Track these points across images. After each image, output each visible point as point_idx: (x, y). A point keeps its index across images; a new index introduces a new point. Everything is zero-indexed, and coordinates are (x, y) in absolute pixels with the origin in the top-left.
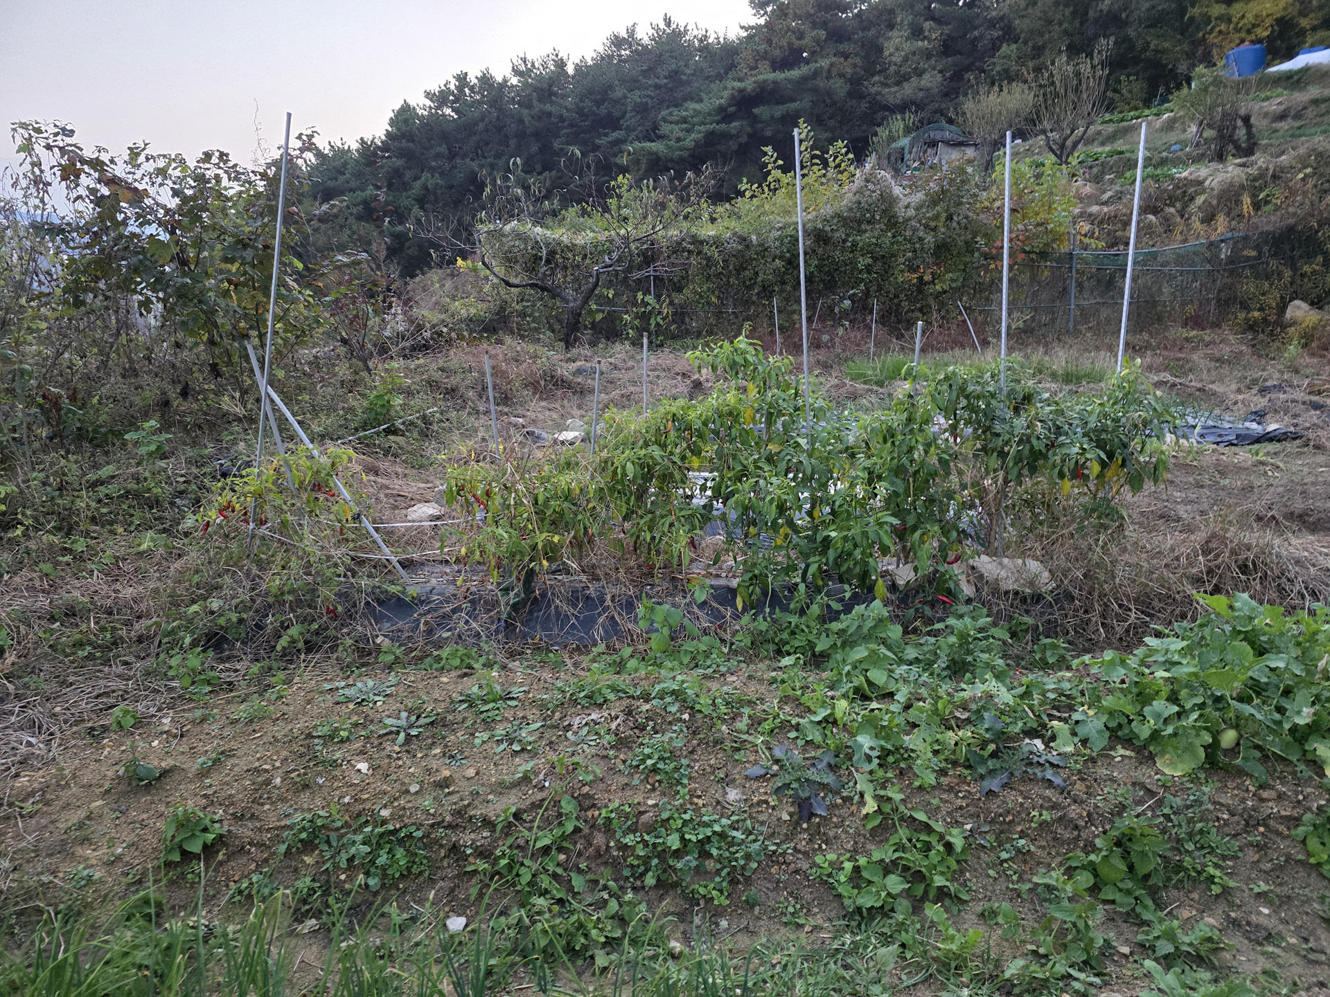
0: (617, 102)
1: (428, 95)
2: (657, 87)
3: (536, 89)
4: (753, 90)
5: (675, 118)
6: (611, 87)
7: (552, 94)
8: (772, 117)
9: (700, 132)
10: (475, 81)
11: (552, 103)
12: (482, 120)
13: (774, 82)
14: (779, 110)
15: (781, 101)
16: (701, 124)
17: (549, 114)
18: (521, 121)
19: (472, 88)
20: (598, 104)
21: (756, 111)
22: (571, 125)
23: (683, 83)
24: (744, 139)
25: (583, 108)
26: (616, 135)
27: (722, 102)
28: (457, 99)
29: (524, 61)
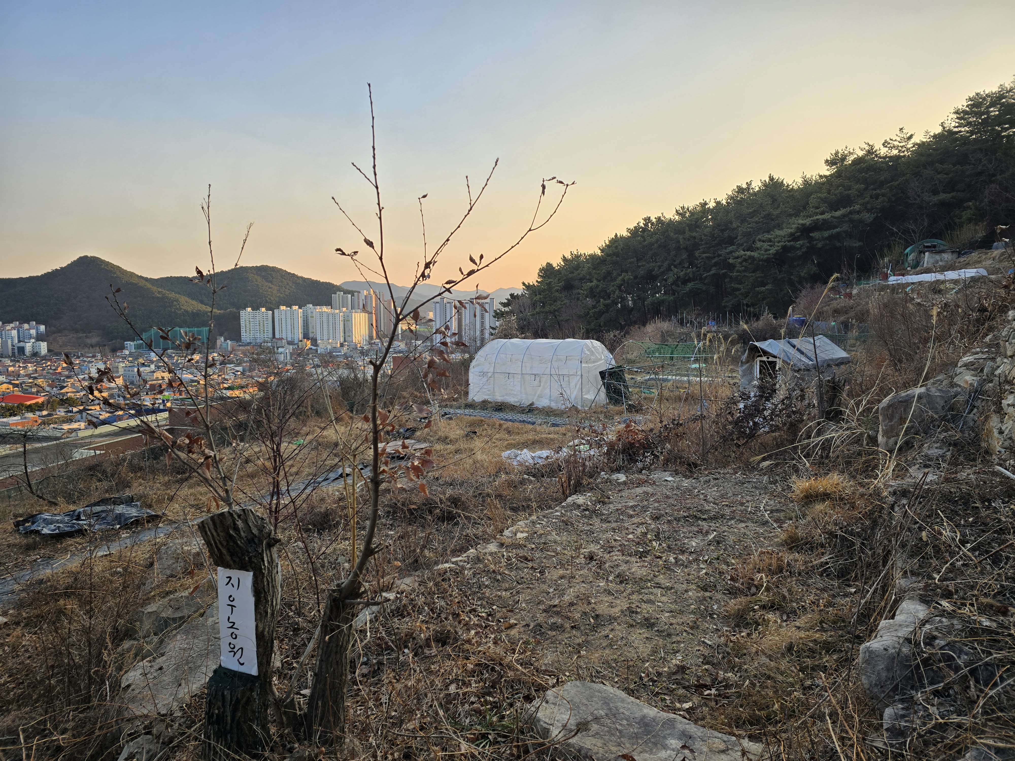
0: (734, 229)
1: (628, 230)
2: (756, 223)
3: (688, 223)
4: (810, 224)
5: (766, 239)
6: (731, 223)
7: (697, 226)
8: (822, 237)
9: (778, 246)
10: (654, 220)
11: (697, 232)
12: (657, 242)
13: (823, 220)
14: (826, 234)
15: (829, 228)
16: (779, 242)
17: (695, 238)
18: (679, 242)
19: (652, 224)
20: (722, 231)
21: (812, 235)
22: (706, 243)
23: (773, 220)
24: (804, 250)
25: (714, 234)
26: (733, 247)
27: (792, 231)
28: (644, 230)
29: (683, 208)
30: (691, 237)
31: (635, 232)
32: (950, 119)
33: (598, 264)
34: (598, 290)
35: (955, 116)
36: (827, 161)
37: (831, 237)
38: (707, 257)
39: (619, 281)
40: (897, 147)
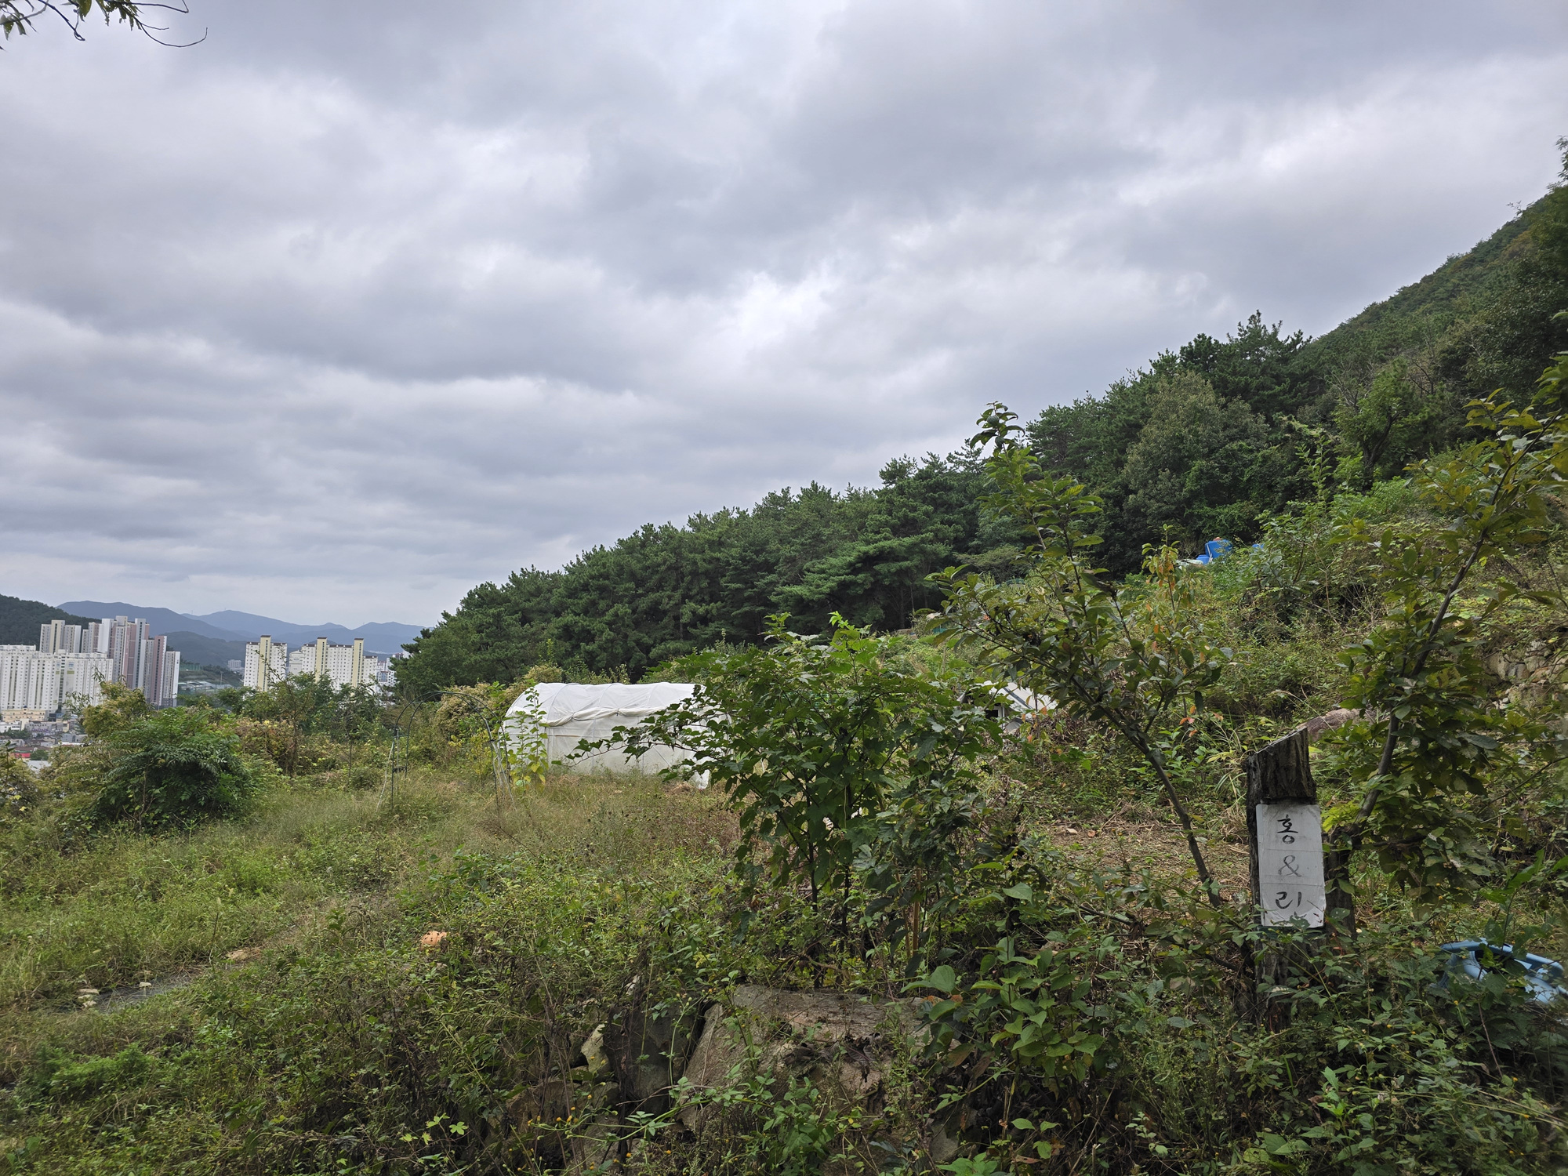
0: (772, 552)
2: (802, 544)
3: (708, 540)
4: (873, 553)
5: (816, 569)
6: (767, 542)
8: (889, 571)
9: (833, 581)
10: (658, 530)
11: (720, 552)
12: (664, 563)
13: (890, 548)
14: (894, 567)
15: (897, 559)
16: (835, 575)
17: (718, 559)
18: (695, 563)
19: (656, 536)
20: (757, 553)
21: (877, 567)
22: (735, 569)
23: (823, 542)
24: (866, 587)
25: (746, 556)
26: (770, 578)
27: (851, 559)
28: (643, 545)
29: (699, 516)
30: (713, 558)
31: (629, 547)
33: (576, 589)
34: (576, 629)
36: (882, 474)
37: (901, 572)
38: (737, 589)
39: (607, 617)
40: (964, 463)
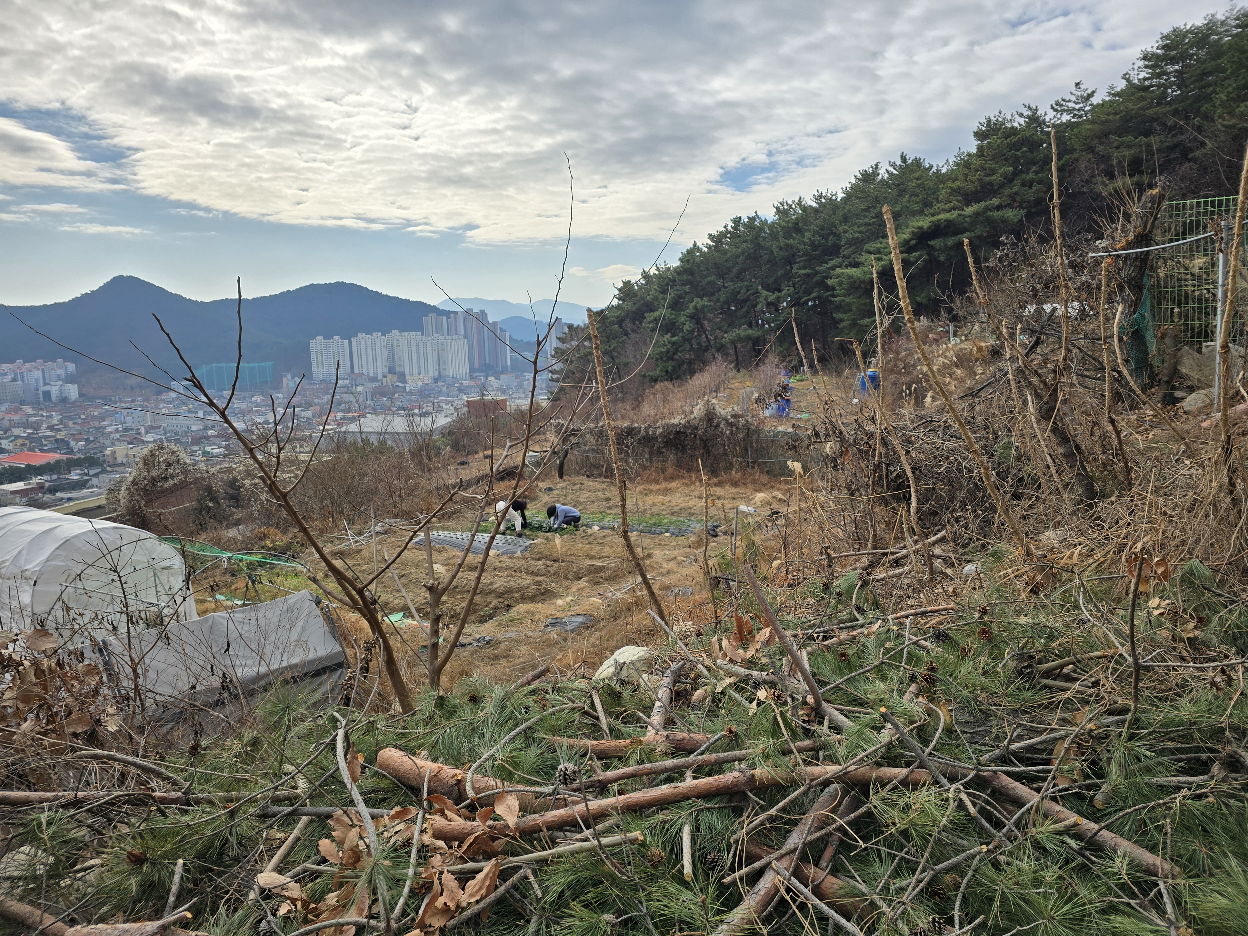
0: (839, 235)
2: (866, 225)
3: (787, 227)
4: (929, 228)
5: (873, 249)
6: (836, 225)
8: (946, 246)
10: (745, 220)
11: (794, 239)
13: (947, 220)
14: (951, 241)
15: (956, 232)
17: (791, 246)
18: (771, 252)
19: (743, 227)
20: (826, 237)
21: (932, 243)
22: (805, 255)
25: (816, 241)
26: (836, 261)
28: (733, 236)
29: (783, 204)
30: (787, 245)
32: (1136, 67)
35: (1141, 63)
36: (975, 134)
37: (957, 246)
40: (1069, 111)
